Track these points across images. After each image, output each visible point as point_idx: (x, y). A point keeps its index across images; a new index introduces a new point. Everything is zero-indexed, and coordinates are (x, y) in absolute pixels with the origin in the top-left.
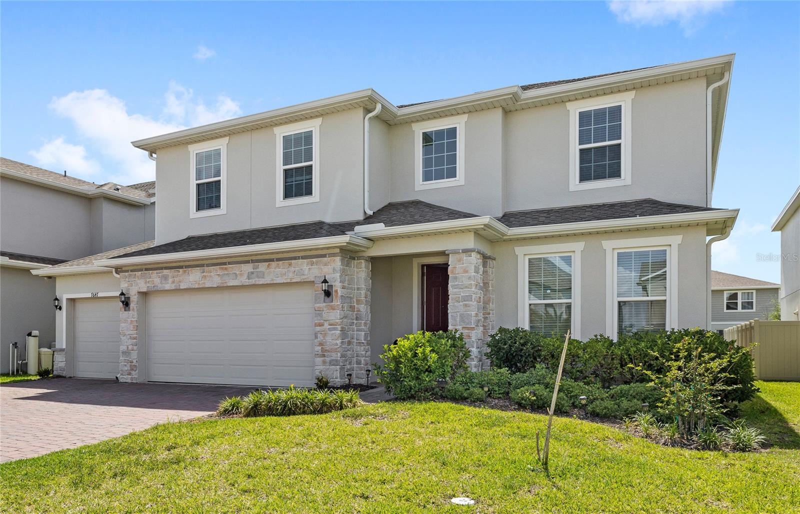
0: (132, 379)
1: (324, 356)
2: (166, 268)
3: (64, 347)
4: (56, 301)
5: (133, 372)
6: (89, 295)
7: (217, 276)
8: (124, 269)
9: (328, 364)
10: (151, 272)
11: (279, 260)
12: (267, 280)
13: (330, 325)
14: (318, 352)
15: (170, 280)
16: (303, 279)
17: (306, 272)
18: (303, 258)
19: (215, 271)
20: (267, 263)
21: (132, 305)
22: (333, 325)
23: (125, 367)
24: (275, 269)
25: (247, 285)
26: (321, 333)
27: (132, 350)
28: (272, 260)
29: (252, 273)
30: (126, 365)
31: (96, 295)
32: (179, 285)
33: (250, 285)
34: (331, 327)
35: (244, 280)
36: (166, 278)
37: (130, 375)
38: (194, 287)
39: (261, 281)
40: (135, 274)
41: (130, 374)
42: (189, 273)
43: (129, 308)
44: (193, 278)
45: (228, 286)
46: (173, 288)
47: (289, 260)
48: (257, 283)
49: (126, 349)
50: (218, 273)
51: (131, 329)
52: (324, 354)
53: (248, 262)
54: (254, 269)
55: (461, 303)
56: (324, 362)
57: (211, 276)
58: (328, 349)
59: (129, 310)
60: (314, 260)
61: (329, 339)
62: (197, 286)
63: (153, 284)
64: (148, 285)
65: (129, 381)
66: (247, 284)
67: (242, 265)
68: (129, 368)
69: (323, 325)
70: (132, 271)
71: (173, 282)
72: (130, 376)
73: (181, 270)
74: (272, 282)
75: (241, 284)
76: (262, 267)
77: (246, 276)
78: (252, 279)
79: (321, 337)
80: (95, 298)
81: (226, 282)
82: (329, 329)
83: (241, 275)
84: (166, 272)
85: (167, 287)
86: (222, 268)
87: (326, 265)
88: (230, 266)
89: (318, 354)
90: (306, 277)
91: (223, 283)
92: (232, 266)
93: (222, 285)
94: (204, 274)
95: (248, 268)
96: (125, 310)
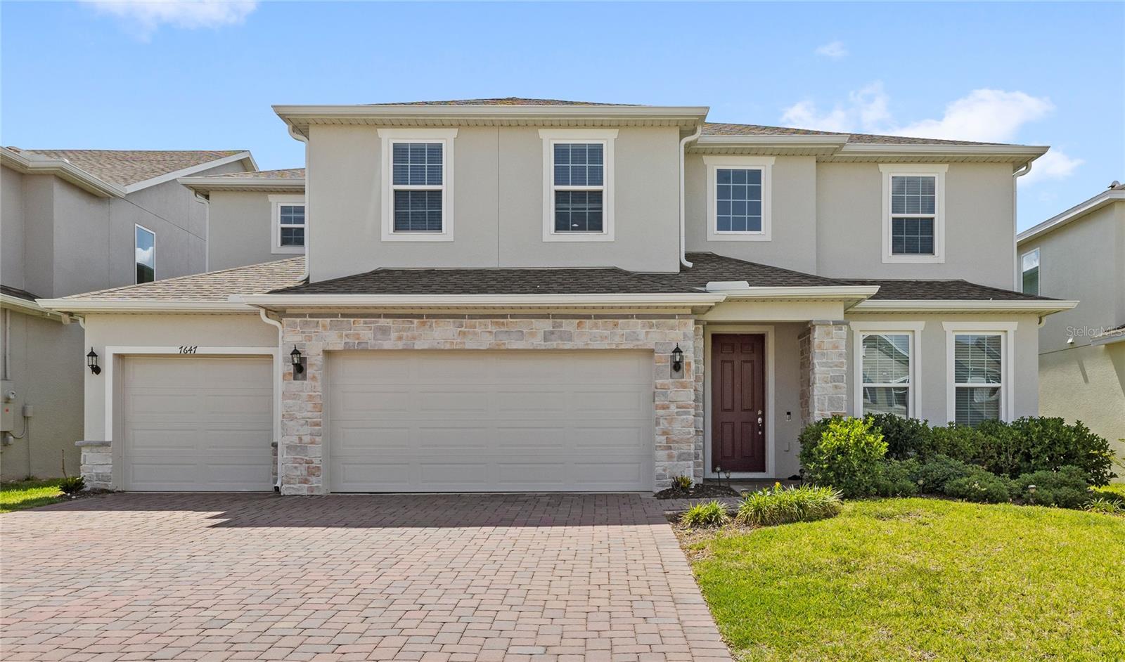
0: (311, 489)
1: (670, 448)
2: (387, 316)
3: (109, 437)
4: (94, 358)
5: (313, 479)
6: (176, 350)
7: (488, 334)
8: (288, 311)
9: (675, 459)
10: (352, 320)
11: (598, 317)
12: (578, 343)
13: (677, 408)
14: (660, 443)
15: (394, 335)
16: (637, 346)
17: (642, 336)
18: (638, 317)
19: (483, 327)
20: (578, 321)
21: (310, 371)
22: (684, 408)
23: (294, 470)
24: (591, 329)
25: (542, 350)
26: (666, 419)
27: (311, 443)
28: (588, 317)
29: (552, 333)
30: (296, 468)
31: (190, 350)
32: (414, 344)
33: (548, 350)
34: (679, 410)
35: (538, 342)
36: (385, 331)
37: (305, 483)
38: (442, 348)
39: (568, 346)
40: (318, 322)
41: (306, 481)
42: (431, 326)
43: (306, 375)
44: (442, 333)
45: (508, 350)
46: (400, 348)
47: (616, 318)
48: (561, 347)
49: (297, 441)
50: (489, 330)
51: (308, 410)
52: (670, 446)
53: (547, 317)
54: (553, 327)
55: (830, 385)
56: (670, 457)
57: (475, 334)
58: (675, 439)
59: (304, 378)
60: (654, 321)
61: (677, 426)
62: (448, 347)
63: (358, 339)
64: (348, 340)
65: (305, 492)
66: (543, 348)
67: (533, 320)
68: (305, 473)
69: (668, 408)
70: (311, 316)
71: (400, 338)
72: (306, 485)
73: (416, 321)
74: (586, 347)
75: (531, 348)
76: (569, 326)
77: (540, 335)
78: (551, 340)
79: (665, 423)
80: (188, 355)
81: (504, 344)
82: (677, 413)
83: (533, 334)
84: (383, 322)
85: (387, 345)
86: (497, 322)
87: (672, 328)
88: (512, 320)
89: (660, 446)
90: (640, 343)
91: (497, 345)
92: (517, 320)
93: (497, 348)
94: (463, 329)
95: (546, 325)
96: (295, 379)
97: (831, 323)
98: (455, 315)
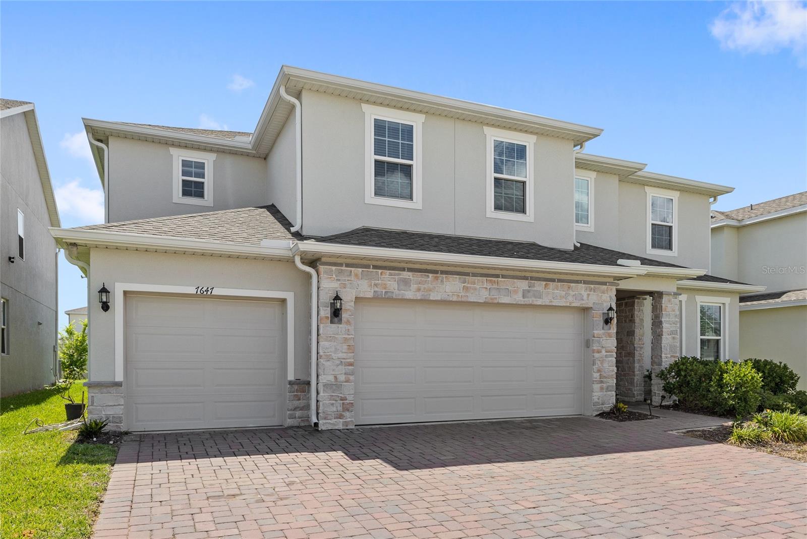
0: (346, 423)
1: (602, 382)
2: (410, 270)
3: (119, 377)
4: (104, 294)
5: (347, 414)
6: (192, 290)
7: (484, 289)
8: (323, 260)
9: (605, 391)
10: (380, 271)
11: (560, 281)
12: (545, 301)
13: (606, 352)
14: (596, 378)
15: (414, 287)
16: (582, 304)
17: (585, 297)
18: (585, 282)
19: (481, 284)
20: (544, 283)
21: (345, 315)
22: (610, 352)
23: (331, 407)
24: (553, 290)
25: (521, 305)
26: (599, 360)
27: (346, 382)
28: (553, 280)
29: (529, 291)
30: (332, 404)
31: (207, 291)
32: (430, 295)
33: (526, 305)
34: (608, 354)
35: (518, 298)
36: (406, 283)
37: (340, 418)
38: (451, 299)
39: (539, 302)
40: (351, 271)
41: (340, 417)
42: (442, 281)
43: (341, 320)
44: (451, 287)
45: (498, 303)
46: (419, 298)
47: (569, 283)
48: (535, 303)
49: (333, 380)
50: (485, 286)
51: (343, 351)
52: (602, 381)
53: (525, 278)
54: (529, 287)
56: (602, 388)
57: (475, 289)
58: (605, 375)
59: (340, 322)
60: (592, 286)
61: (606, 365)
62: (455, 299)
63: (385, 288)
64: (376, 289)
65: (341, 427)
66: (523, 303)
67: (515, 280)
68: (340, 409)
69: (601, 352)
70: (347, 265)
71: (419, 290)
72: (341, 420)
73: (431, 275)
74: (550, 304)
75: (514, 303)
76: (539, 286)
77: (520, 294)
78: (528, 297)
79: (599, 363)
80: (204, 295)
81: (496, 298)
82: (606, 355)
83: (516, 292)
84: (406, 275)
85: (409, 295)
86: (491, 280)
87: (603, 292)
88: (503, 279)
89: (596, 381)
90: (584, 302)
91: (491, 299)
92: (506, 280)
93: (491, 301)
94: (465, 284)
95: (523, 285)
96: (332, 322)
97: (673, 294)
98: (461, 272)
